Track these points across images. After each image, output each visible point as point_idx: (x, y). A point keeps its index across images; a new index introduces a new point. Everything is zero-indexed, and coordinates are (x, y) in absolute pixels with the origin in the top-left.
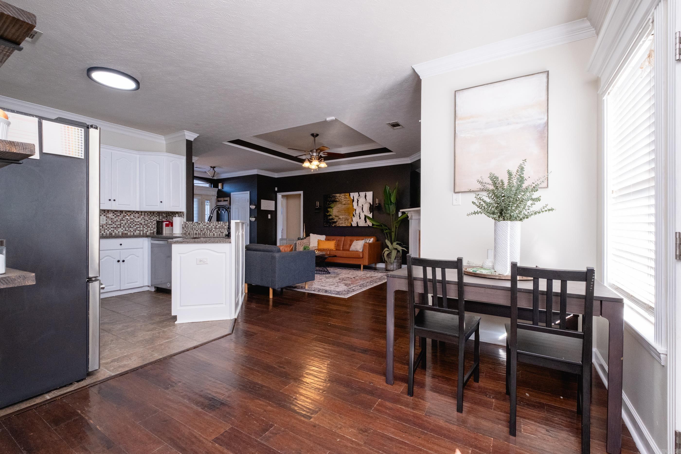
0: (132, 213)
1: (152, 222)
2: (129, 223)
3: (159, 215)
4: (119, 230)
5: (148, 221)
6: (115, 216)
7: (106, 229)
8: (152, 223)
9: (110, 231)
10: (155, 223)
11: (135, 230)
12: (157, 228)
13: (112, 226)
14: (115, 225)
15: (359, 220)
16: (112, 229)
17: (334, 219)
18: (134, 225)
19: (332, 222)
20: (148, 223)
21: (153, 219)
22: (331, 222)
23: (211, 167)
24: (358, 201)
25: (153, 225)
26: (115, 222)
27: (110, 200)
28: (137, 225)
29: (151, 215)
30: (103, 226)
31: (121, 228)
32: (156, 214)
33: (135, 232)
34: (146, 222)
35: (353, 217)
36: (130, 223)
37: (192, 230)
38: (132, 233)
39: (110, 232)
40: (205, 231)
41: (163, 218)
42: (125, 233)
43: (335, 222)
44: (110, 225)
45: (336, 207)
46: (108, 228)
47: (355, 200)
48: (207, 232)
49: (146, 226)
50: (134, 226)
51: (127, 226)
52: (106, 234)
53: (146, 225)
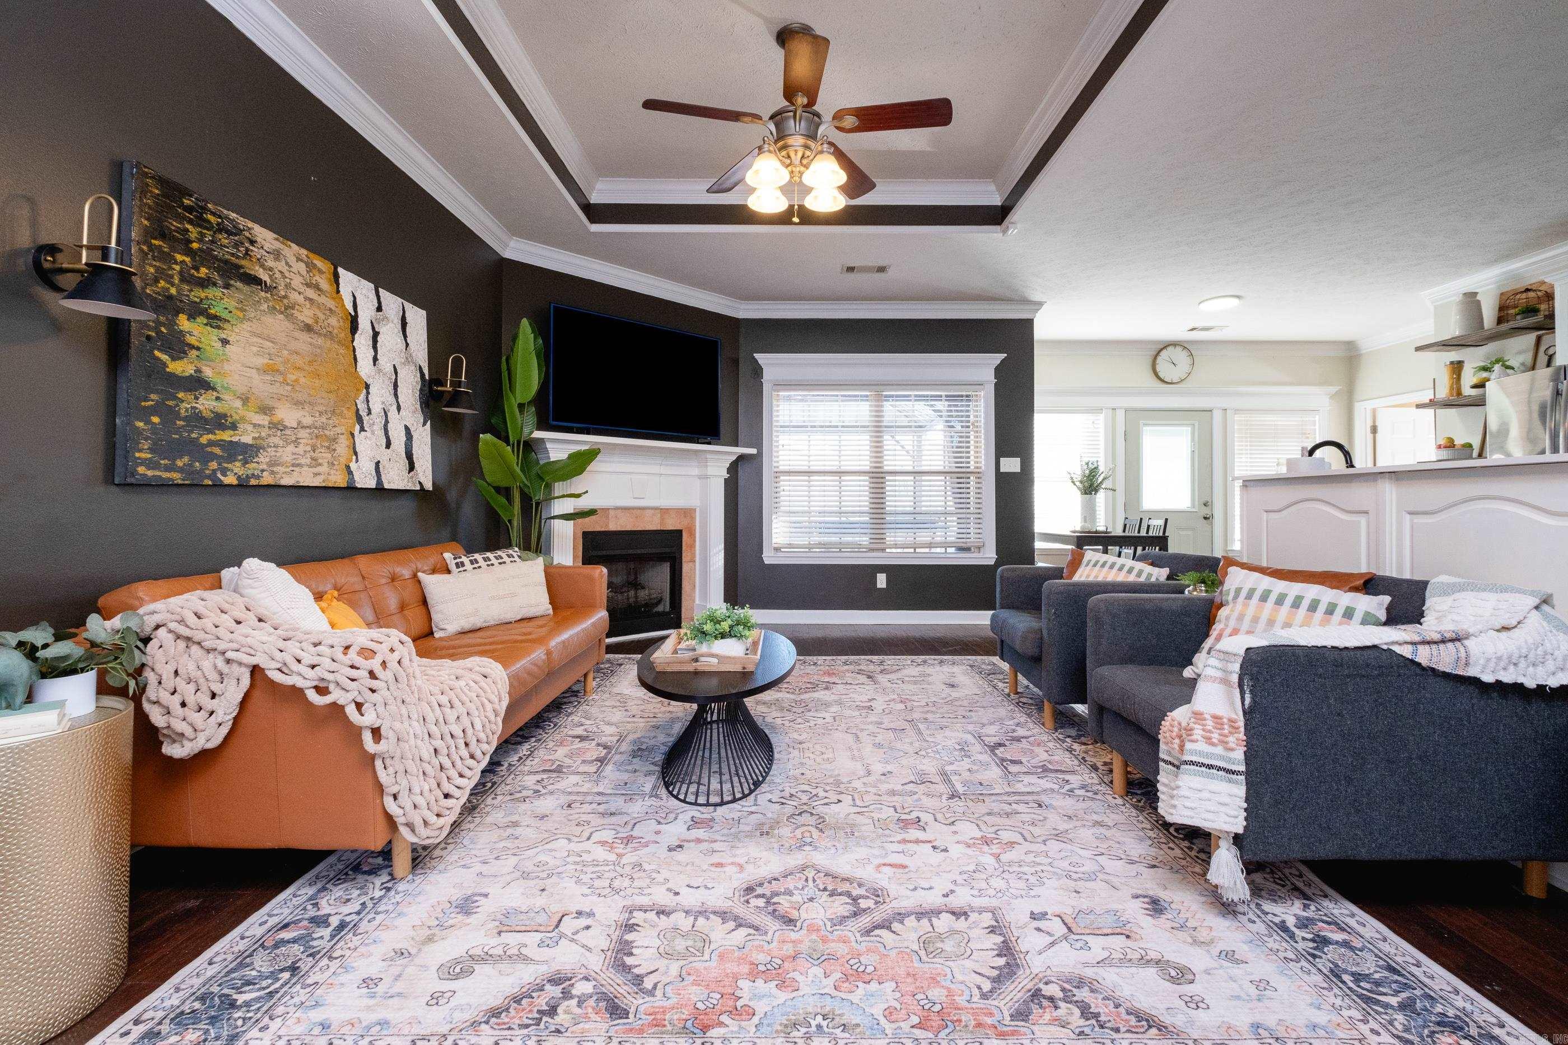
15: (384, 455)
17: (234, 427)
19: (217, 451)
22: (211, 443)
24: (376, 335)
35: (358, 427)
43: (247, 452)
45: (246, 326)
47: (364, 323)
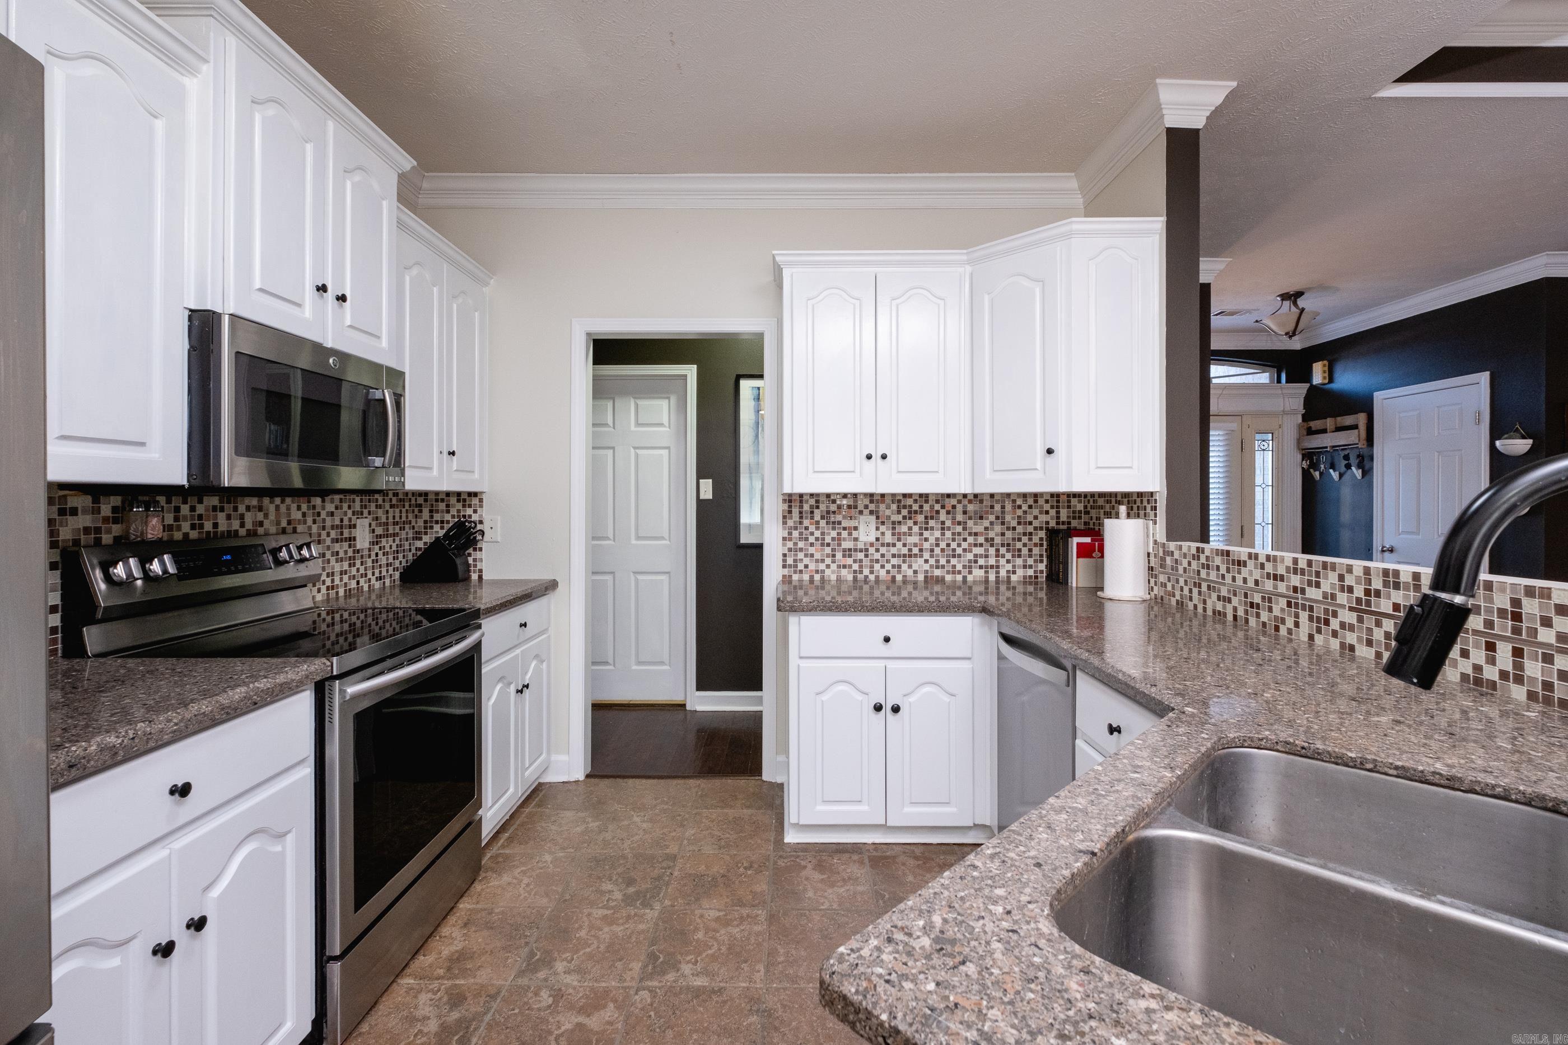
0: (959, 502)
1: (1031, 534)
2: (948, 539)
3: (1058, 507)
4: (915, 567)
5: (1014, 529)
6: (905, 512)
7: (877, 561)
8: (1030, 539)
9: (888, 567)
10: (1041, 539)
11: (970, 567)
12: (1050, 558)
13: (894, 550)
14: (904, 545)
16: (894, 561)
18: (965, 545)
20: (1014, 539)
21: (1036, 523)
23: (1285, 297)
25: (1036, 545)
26: (905, 534)
27: (869, 457)
28: (975, 545)
29: (1025, 507)
30: (867, 550)
31: (921, 556)
32: (1047, 501)
33: (970, 573)
34: (1009, 534)
36: (954, 540)
37: (1195, 591)
38: (959, 578)
39: (888, 572)
40: (1276, 611)
41: (1074, 518)
42: (937, 577)
44: (888, 545)
46: (883, 556)
48: (1290, 623)
49: (1008, 551)
50: (965, 550)
51: (943, 550)
52: (877, 577)
53: (1008, 545)
